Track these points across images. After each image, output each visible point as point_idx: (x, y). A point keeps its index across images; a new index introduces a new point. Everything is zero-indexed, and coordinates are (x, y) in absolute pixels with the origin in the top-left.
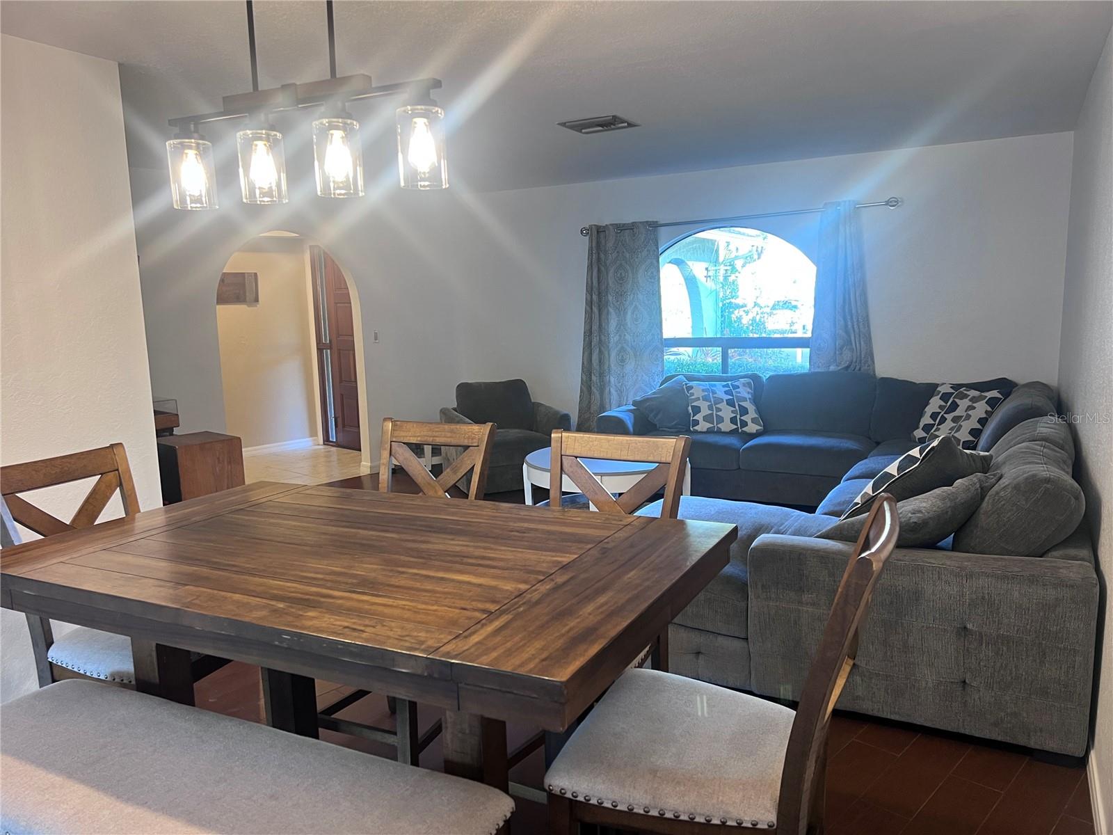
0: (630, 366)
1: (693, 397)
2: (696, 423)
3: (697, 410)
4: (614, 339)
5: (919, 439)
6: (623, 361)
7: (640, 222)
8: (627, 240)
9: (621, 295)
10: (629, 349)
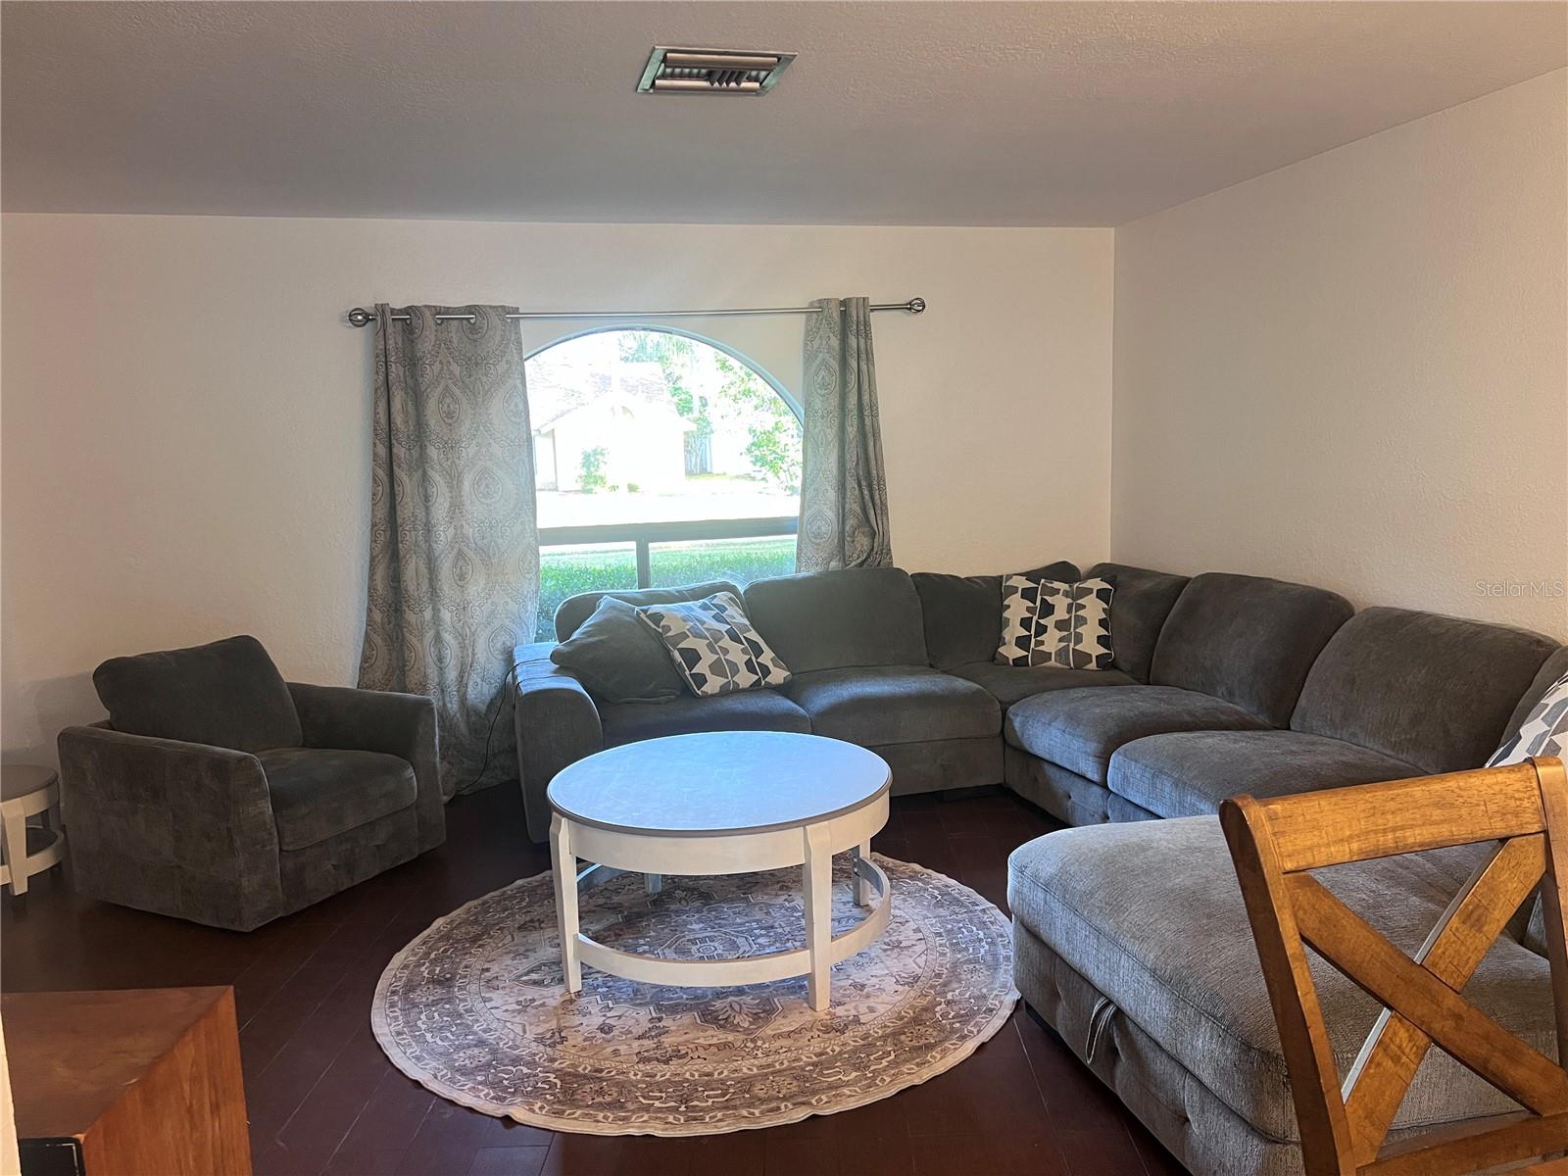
0: (475, 588)
1: (669, 634)
2: (701, 680)
3: (692, 657)
4: (443, 535)
5: (1014, 660)
6: (462, 577)
7: (491, 307)
8: (455, 341)
9: (452, 447)
10: (471, 554)
